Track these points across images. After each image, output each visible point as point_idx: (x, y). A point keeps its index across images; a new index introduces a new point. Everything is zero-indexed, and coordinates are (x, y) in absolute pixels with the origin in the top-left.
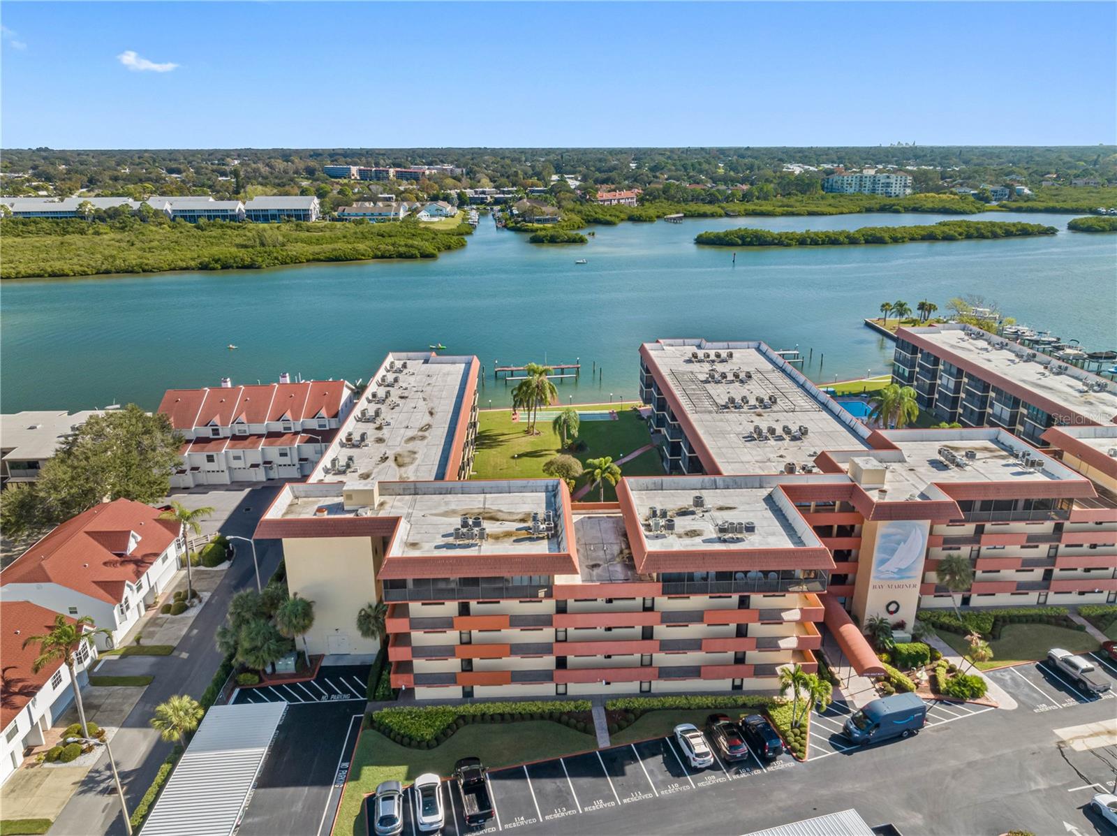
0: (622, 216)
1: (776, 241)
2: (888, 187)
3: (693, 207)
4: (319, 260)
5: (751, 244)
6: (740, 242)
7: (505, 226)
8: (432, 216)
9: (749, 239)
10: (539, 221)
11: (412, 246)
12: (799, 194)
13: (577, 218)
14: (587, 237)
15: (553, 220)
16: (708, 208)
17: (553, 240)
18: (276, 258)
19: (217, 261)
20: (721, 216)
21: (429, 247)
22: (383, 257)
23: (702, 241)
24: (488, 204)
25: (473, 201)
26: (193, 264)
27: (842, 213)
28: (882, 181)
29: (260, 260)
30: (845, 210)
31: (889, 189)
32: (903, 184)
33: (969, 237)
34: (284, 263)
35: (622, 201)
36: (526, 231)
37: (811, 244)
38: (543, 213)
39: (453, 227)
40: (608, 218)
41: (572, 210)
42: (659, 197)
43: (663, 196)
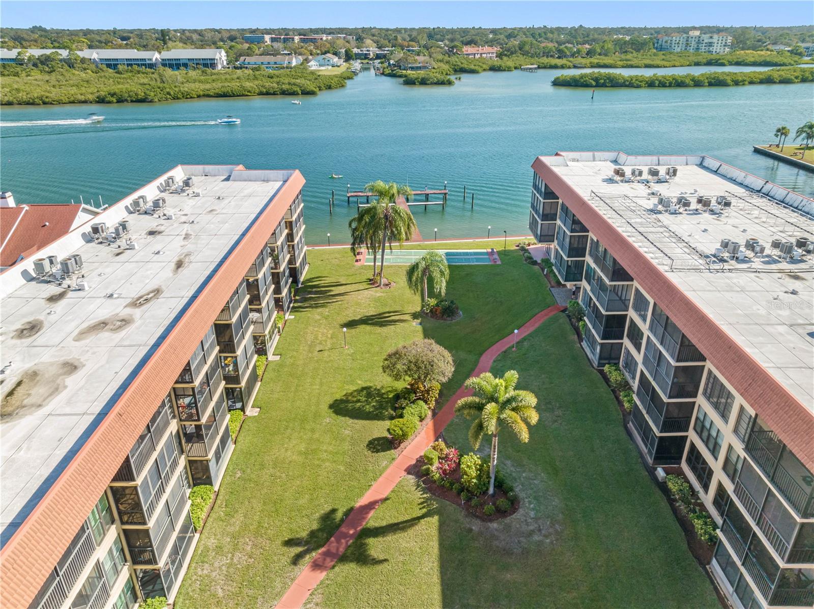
0: (485, 66)
1: (627, 83)
2: (711, 46)
3: (545, 60)
4: (208, 96)
5: (604, 86)
6: (594, 83)
7: (383, 74)
8: (321, 65)
10: (412, 68)
11: (294, 84)
12: (634, 52)
13: (446, 67)
14: (455, 81)
15: (425, 67)
16: (559, 62)
17: (423, 82)
18: (169, 93)
19: (113, 95)
20: (569, 68)
21: (311, 87)
22: (267, 94)
23: (557, 83)
24: (371, 59)
25: (358, 56)
26: (91, 97)
27: (675, 66)
28: (706, 41)
29: (152, 94)
30: (677, 64)
31: (711, 48)
32: (724, 43)
34: (176, 98)
35: (484, 56)
36: (400, 76)
37: (659, 86)
38: (416, 61)
39: (339, 73)
40: (472, 67)
41: (441, 61)
42: (515, 52)
43: (519, 51)
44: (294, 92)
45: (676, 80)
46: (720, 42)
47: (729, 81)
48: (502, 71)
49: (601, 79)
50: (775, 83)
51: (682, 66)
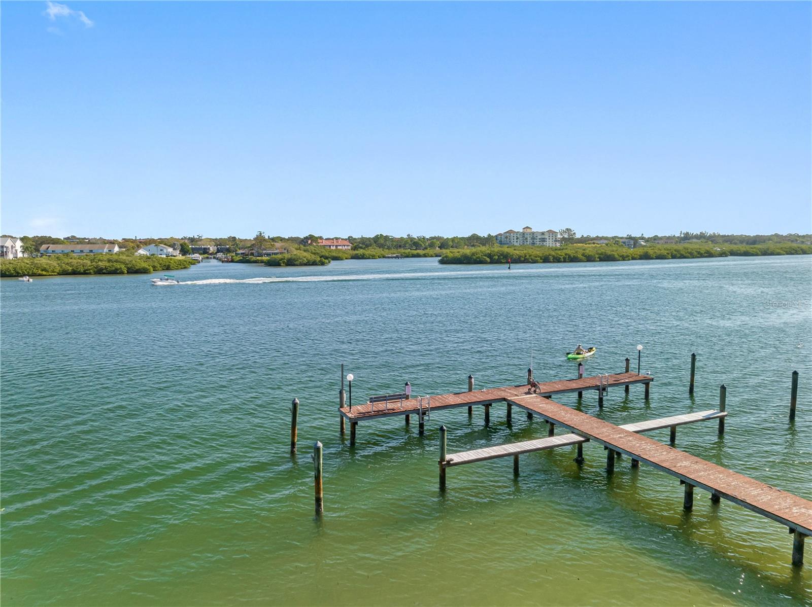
1: (522, 259)
2: (544, 241)
5: (498, 262)
7: (231, 261)
8: (152, 255)
9: (497, 257)
10: (268, 255)
11: (117, 261)
12: (481, 246)
15: (282, 253)
17: (290, 263)
21: (143, 265)
23: (447, 262)
24: (211, 254)
31: (545, 243)
32: (554, 239)
33: (674, 257)
35: (339, 247)
36: (257, 262)
38: (272, 246)
40: (334, 256)
42: (371, 245)
43: (375, 244)
44: (117, 269)
45: (569, 256)
46: (551, 238)
47: (616, 256)
48: (366, 258)
49: (494, 255)
50: (652, 259)
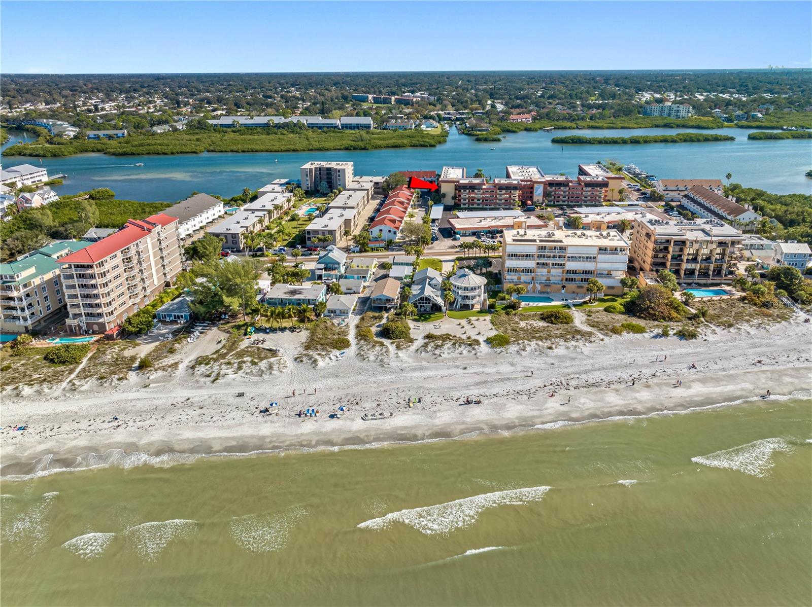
0: (522, 128)
2: (679, 112)
3: (561, 123)
4: (389, 147)
5: (576, 143)
6: (570, 141)
7: (463, 133)
8: (427, 127)
10: (479, 130)
11: (425, 142)
12: (624, 116)
13: (498, 129)
14: (502, 139)
15: (487, 130)
16: (568, 124)
17: (486, 140)
19: (351, 146)
20: (574, 128)
21: (432, 142)
22: (414, 146)
23: (554, 141)
24: (453, 121)
25: (445, 119)
26: (342, 147)
27: (640, 128)
28: (675, 109)
30: (642, 126)
31: (678, 115)
32: (687, 111)
34: (376, 148)
35: (523, 120)
36: (473, 135)
38: (482, 127)
39: (439, 133)
40: (514, 129)
41: (496, 125)
42: (544, 117)
46: (684, 110)
48: (532, 131)
51: (646, 127)
